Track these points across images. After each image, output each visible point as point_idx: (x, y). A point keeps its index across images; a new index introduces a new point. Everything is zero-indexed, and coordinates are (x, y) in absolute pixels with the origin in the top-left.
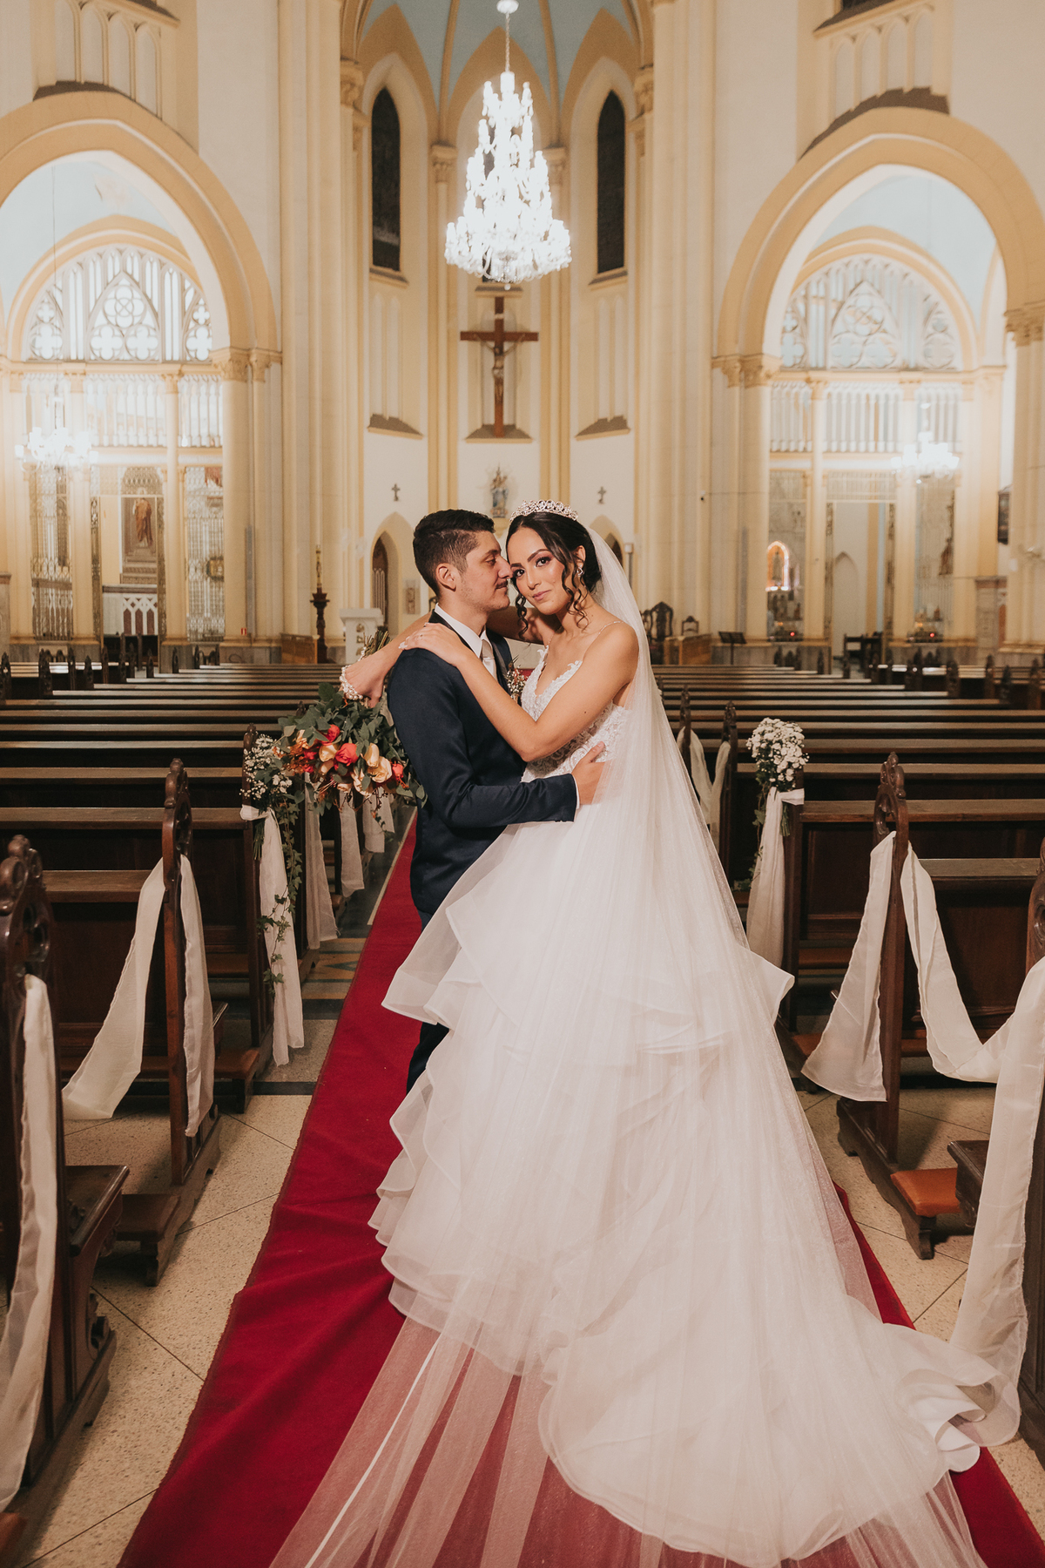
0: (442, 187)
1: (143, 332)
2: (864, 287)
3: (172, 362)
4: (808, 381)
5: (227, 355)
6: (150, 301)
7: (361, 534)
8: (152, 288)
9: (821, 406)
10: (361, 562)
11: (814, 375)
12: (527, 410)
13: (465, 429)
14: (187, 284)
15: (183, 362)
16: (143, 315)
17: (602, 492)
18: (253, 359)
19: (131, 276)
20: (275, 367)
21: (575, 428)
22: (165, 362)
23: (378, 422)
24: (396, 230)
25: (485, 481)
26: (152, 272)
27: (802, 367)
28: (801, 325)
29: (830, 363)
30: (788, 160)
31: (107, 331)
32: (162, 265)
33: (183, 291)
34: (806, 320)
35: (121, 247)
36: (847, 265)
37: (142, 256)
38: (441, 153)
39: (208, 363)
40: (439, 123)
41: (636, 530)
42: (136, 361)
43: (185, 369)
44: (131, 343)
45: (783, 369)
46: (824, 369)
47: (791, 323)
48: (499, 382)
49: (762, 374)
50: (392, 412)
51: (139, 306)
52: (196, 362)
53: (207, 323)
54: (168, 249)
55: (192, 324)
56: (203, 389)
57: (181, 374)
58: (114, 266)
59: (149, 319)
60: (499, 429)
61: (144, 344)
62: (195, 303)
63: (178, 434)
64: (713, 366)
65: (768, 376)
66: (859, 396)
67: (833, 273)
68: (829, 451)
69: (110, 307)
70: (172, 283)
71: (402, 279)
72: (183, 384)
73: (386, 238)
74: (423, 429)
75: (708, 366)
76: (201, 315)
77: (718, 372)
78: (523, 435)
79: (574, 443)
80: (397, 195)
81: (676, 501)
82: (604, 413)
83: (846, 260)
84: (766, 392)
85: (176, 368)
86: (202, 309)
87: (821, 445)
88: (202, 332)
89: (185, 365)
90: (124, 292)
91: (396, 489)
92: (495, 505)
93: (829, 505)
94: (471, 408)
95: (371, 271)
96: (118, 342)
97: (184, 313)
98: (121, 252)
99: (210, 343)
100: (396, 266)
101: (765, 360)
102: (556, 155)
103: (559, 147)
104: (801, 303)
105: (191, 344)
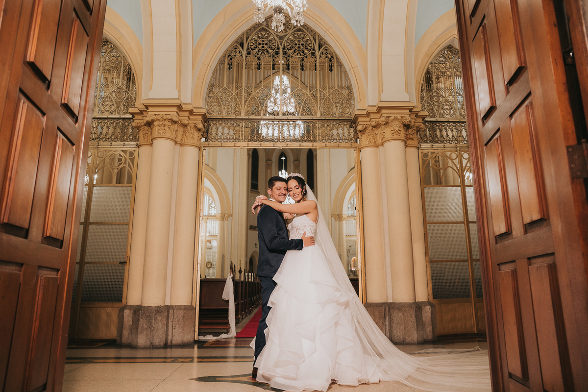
0: (269, 170)
3: (206, 216)
4: (355, 219)
5: (220, 215)
7: (247, 256)
10: (247, 263)
14: (210, 198)
15: (208, 216)
18: (226, 216)
20: (231, 218)
22: (204, 216)
23: (252, 228)
24: (257, 180)
27: (352, 216)
33: (209, 200)
34: (353, 205)
38: (269, 162)
39: (215, 216)
40: (268, 155)
45: (348, 216)
47: (350, 206)
52: (211, 216)
53: (214, 207)
54: (207, 191)
55: (211, 207)
56: (213, 222)
57: (208, 219)
62: (212, 203)
63: (206, 232)
64: (331, 217)
65: (344, 219)
71: (258, 192)
72: (208, 221)
73: (255, 182)
76: (213, 205)
77: (333, 218)
80: (257, 172)
84: (344, 222)
85: (207, 217)
88: (213, 209)
91: (256, 244)
95: (251, 191)
97: (209, 205)
99: (215, 212)
100: (257, 189)
101: (343, 215)
102: (297, 163)
103: (297, 160)
104: (352, 202)
105: (210, 212)
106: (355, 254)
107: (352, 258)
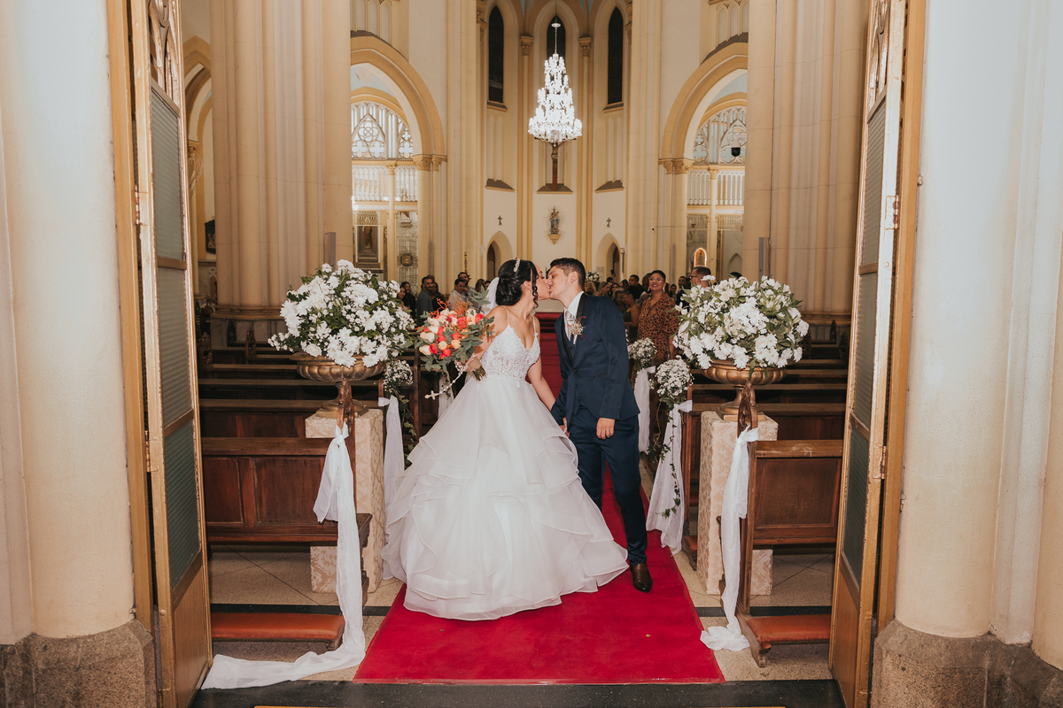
0: (526, 57)
1: (377, 144)
2: (738, 123)
3: (392, 159)
4: (709, 169)
5: (421, 157)
6: (381, 129)
7: (482, 243)
8: (382, 121)
9: (715, 183)
10: (482, 257)
11: (711, 167)
12: (570, 177)
13: (536, 186)
14: (400, 121)
15: (397, 159)
16: (378, 135)
17: (609, 221)
18: (433, 160)
19: (372, 116)
20: (444, 163)
21: (595, 188)
22: (389, 159)
23: (492, 183)
24: (501, 81)
25: (548, 214)
26: (382, 114)
27: (704, 162)
28: (704, 140)
29: (720, 161)
30: (695, 64)
31: (360, 144)
32: (387, 111)
33: (398, 124)
34: (708, 139)
35: (367, 102)
36: (729, 112)
37: (377, 106)
38: (526, 40)
39: (410, 160)
40: (524, 23)
41: (626, 242)
42: (374, 159)
43: (398, 163)
44: (372, 150)
45: (695, 163)
46: (717, 164)
47: (699, 141)
48: (555, 162)
49: (683, 168)
50: (498, 177)
51: (376, 131)
52: (403, 159)
53: (409, 140)
54: (391, 104)
55: (402, 140)
56: (407, 172)
57: (396, 165)
58: (363, 112)
59: (381, 138)
60: (555, 187)
61: (377, 150)
62: (404, 130)
63: (394, 195)
64: (659, 163)
65: (687, 169)
66: (734, 177)
67: (722, 115)
68: (719, 204)
69: (361, 132)
70: (392, 119)
71: (504, 107)
72: (397, 170)
73: (496, 85)
74: (514, 187)
75: (657, 164)
76: (406, 136)
77: (662, 166)
78: (567, 190)
79: (594, 193)
80: (502, 62)
81: (641, 230)
82: (611, 179)
83: (728, 109)
84: (685, 177)
85: (393, 162)
86: (406, 133)
87: (715, 201)
88: (407, 144)
89: (399, 160)
90: (368, 125)
91: (500, 218)
92: (552, 227)
93: (719, 232)
94: (540, 176)
95: (488, 103)
96: (365, 149)
97: (398, 135)
98: (367, 105)
99: (411, 150)
100: (501, 100)
101: (685, 161)
102: (586, 41)
103: (588, 36)
104: (705, 130)
105: (401, 150)
106: (703, 243)
107: (694, 250)
